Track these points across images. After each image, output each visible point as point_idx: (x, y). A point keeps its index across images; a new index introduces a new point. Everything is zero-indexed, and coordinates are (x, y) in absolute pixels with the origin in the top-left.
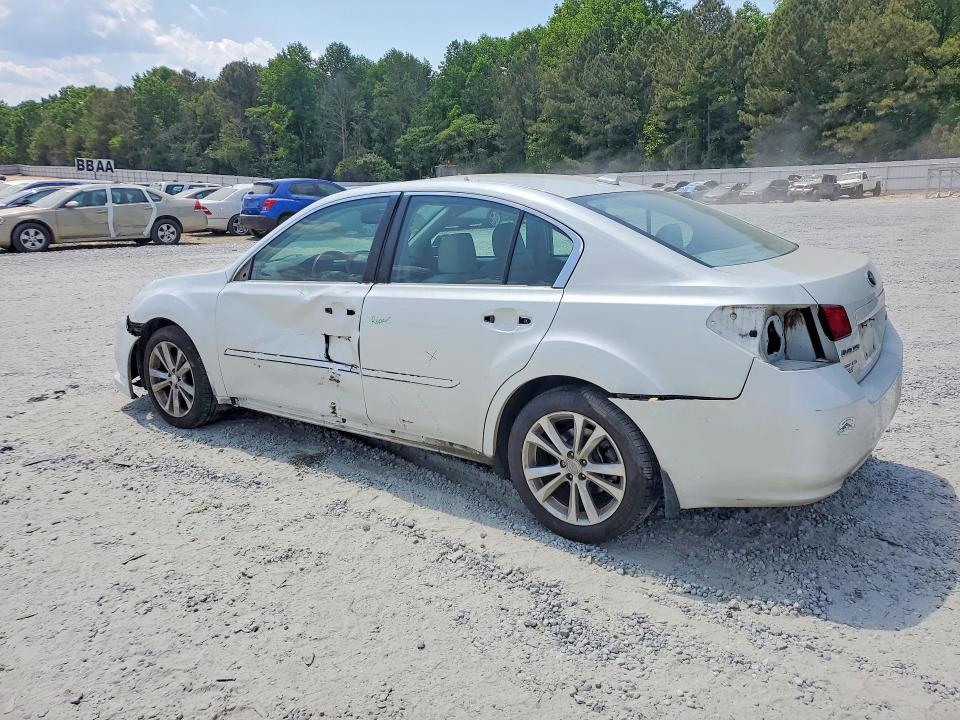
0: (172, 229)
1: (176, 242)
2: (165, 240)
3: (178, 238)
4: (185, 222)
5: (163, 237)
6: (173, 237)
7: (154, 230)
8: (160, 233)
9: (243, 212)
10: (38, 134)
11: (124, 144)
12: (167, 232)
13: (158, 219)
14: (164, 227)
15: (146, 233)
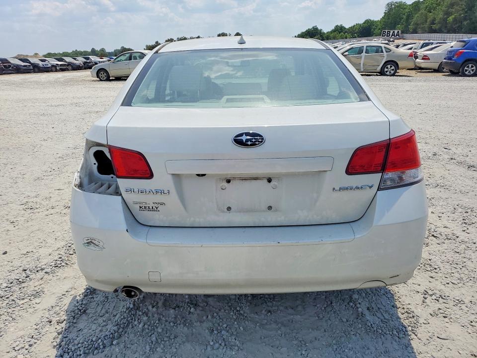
0: (393, 68)
1: (393, 75)
2: (388, 73)
3: (396, 72)
4: (400, 64)
5: (387, 72)
6: (392, 72)
7: (383, 68)
8: (386, 70)
9: (445, 59)
10: (416, 17)
11: (455, 20)
12: (390, 69)
13: (386, 62)
14: (389, 66)
15: (379, 69)
